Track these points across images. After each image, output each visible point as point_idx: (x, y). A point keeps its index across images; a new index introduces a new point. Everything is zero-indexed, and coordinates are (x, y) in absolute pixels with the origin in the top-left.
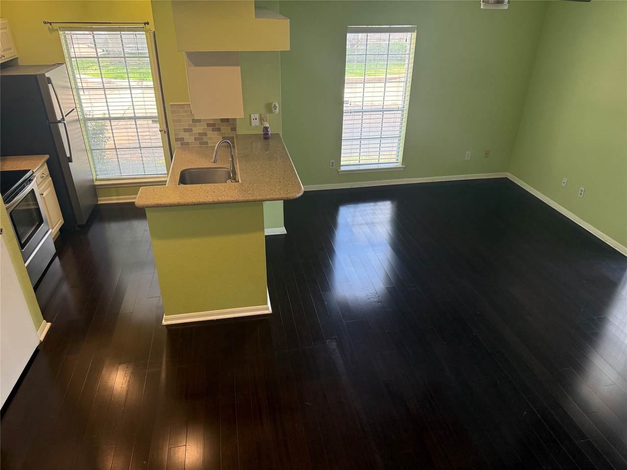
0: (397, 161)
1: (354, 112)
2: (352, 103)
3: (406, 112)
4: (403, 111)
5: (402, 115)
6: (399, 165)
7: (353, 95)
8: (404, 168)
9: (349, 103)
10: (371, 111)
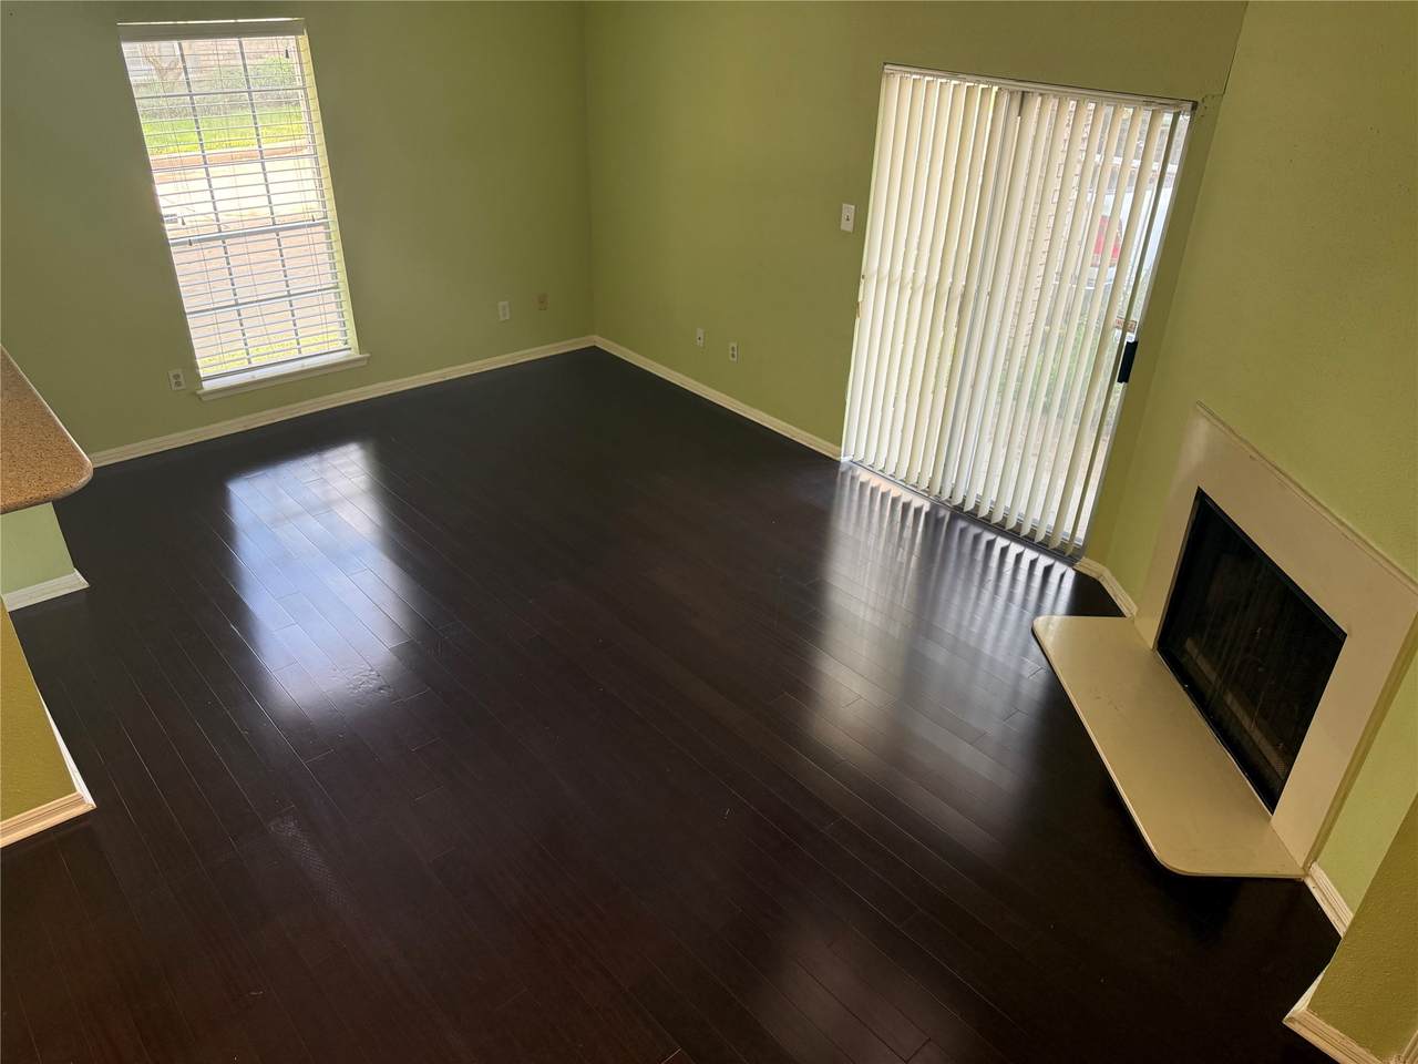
0: (346, 346)
1: (200, 241)
2: (186, 220)
3: (334, 227)
4: (327, 226)
5: (328, 236)
6: (354, 354)
7: (184, 199)
8: (368, 359)
9: (180, 221)
10: (245, 235)
